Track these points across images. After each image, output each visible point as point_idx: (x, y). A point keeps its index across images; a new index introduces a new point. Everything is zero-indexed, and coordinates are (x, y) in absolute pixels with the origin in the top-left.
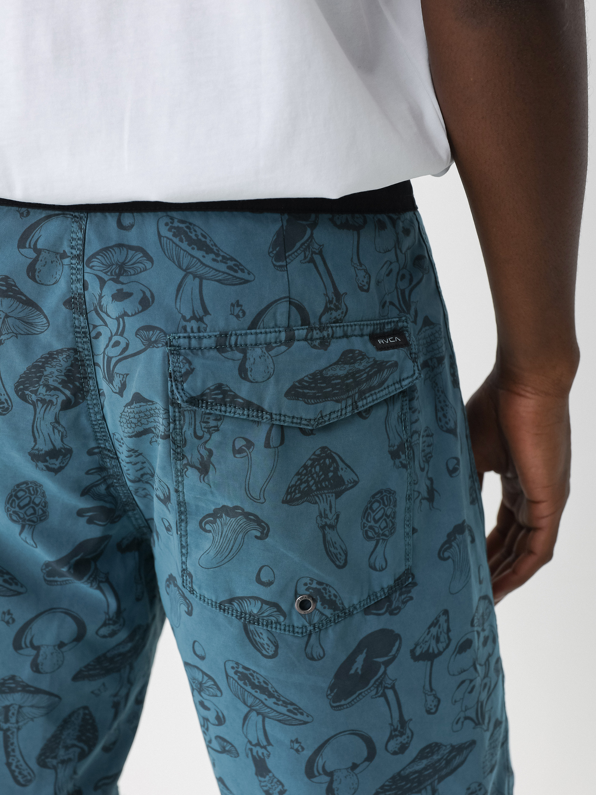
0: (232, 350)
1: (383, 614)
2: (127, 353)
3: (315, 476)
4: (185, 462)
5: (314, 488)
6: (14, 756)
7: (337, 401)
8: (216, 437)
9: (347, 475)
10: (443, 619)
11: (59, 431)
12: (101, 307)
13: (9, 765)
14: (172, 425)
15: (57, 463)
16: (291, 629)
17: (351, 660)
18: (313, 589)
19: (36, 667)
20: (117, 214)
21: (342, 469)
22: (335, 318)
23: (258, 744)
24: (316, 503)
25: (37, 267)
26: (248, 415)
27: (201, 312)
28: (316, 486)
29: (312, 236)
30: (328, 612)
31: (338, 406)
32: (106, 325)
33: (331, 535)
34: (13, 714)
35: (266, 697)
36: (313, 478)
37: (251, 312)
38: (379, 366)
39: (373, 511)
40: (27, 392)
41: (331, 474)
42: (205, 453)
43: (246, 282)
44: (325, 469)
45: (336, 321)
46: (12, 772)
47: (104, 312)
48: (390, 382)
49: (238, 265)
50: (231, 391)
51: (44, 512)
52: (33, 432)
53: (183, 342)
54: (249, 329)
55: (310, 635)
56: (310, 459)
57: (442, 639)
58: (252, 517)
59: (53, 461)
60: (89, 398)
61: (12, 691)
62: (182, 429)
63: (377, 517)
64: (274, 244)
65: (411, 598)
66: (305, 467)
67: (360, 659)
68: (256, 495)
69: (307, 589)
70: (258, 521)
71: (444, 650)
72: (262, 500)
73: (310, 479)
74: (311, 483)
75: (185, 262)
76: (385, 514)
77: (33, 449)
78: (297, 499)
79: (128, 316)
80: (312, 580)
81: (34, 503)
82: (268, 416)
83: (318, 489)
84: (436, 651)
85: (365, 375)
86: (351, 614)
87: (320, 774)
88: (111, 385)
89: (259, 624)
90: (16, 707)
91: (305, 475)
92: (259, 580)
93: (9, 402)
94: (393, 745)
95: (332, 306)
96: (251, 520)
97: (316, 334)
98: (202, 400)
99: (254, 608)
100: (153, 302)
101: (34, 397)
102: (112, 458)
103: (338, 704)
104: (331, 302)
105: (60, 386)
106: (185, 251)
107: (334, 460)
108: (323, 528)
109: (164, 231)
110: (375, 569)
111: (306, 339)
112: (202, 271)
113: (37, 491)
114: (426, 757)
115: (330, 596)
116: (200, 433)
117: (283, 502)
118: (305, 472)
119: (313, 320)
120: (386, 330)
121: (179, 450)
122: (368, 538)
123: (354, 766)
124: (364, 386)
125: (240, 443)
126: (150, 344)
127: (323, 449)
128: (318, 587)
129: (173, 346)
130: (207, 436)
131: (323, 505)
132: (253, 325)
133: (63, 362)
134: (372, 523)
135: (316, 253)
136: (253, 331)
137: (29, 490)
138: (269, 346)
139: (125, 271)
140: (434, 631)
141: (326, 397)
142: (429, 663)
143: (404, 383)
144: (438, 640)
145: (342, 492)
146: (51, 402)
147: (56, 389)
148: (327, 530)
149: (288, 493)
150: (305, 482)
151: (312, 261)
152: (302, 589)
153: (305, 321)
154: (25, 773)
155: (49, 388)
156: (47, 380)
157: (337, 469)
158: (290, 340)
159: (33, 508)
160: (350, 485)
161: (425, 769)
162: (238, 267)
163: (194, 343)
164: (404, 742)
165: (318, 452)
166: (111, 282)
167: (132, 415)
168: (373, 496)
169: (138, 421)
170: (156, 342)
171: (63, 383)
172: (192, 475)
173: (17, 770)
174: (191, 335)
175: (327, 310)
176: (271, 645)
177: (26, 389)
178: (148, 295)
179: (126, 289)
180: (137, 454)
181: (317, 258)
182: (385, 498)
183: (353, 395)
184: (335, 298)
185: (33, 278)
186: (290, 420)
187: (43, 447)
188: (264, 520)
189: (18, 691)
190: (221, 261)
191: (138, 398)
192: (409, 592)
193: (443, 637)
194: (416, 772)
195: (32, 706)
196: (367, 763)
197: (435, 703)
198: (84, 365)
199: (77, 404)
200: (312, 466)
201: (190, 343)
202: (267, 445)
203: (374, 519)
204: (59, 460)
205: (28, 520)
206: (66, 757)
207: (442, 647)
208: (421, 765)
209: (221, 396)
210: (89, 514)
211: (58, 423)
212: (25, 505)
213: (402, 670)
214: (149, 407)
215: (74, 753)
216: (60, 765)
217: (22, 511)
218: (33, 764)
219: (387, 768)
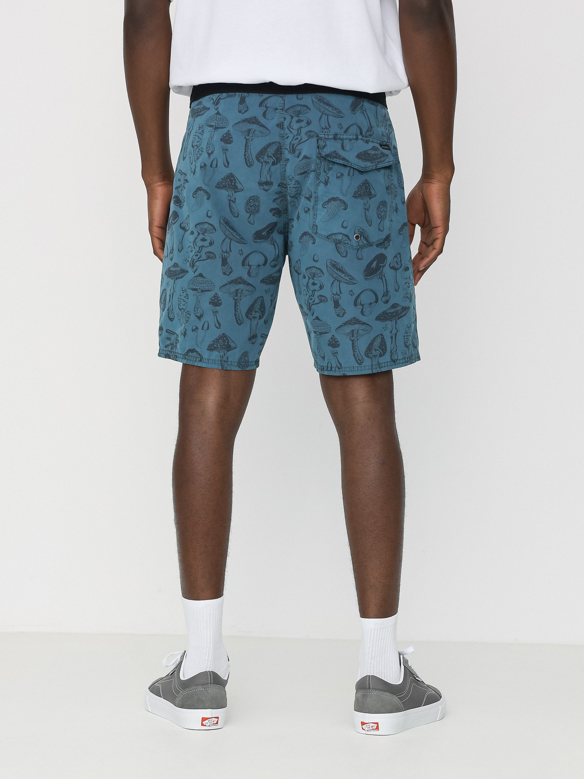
0: (339, 140)
1: (382, 248)
2: (301, 141)
3: (363, 190)
4: (319, 181)
6: (238, 311)
7: (372, 163)
8: (331, 172)
9: (373, 192)
10: (398, 256)
11: (270, 174)
12: (290, 126)
13: (235, 315)
14: (317, 166)
16: (352, 247)
17: (371, 263)
18: (360, 231)
19: (249, 273)
20: (296, 95)
21: (372, 189)
22: (370, 134)
23: (336, 294)
24: (363, 199)
25: (267, 113)
26: (344, 163)
27: (328, 126)
28: (363, 193)
29: (363, 105)
30: (365, 242)
31: (372, 165)
32: (292, 133)
33: (367, 213)
34: (239, 293)
35: (341, 273)
37: (345, 127)
38: (384, 155)
39: (380, 208)
40: (260, 158)
41: (368, 190)
42: (327, 178)
43: (343, 117)
44: (366, 188)
45: (370, 136)
46: (236, 318)
47: (291, 128)
48: (386, 161)
49: (340, 111)
50: (339, 154)
51: (258, 209)
52: (260, 174)
53: (323, 136)
54: (344, 133)
55: (358, 250)
56: (361, 183)
57: (399, 264)
58: (342, 201)
59: (266, 186)
60: (281, 162)
61: (240, 283)
62: (320, 168)
63: (382, 211)
64: (351, 106)
65: (390, 245)
66: (360, 186)
67: (375, 263)
68: (344, 193)
69: (358, 232)
70: (344, 202)
71: (400, 268)
72: (346, 195)
74: (362, 192)
75: (322, 110)
76: (384, 210)
77: (259, 181)
78: (357, 197)
79: (302, 128)
80: (360, 228)
81: (255, 205)
82: (351, 164)
83: (364, 195)
84: (397, 267)
85: (379, 156)
86: (372, 245)
87: (359, 305)
88: (294, 154)
89: (341, 244)
90: (241, 290)
91: (360, 188)
92: (342, 226)
93: (253, 162)
94: (384, 299)
95: (370, 130)
96: (342, 202)
97: (365, 138)
98: (329, 156)
99: (340, 237)
100: (311, 123)
101: (262, 160)
102: (285, 188)
103: (367, 278)
104: (369, 128)
105: (272, 156)
106: (322, 106)
107: (369, 185)
108: (365, 209)
109: (314, 99)
110: (380, 230)
111: (361, 139)
112: (328, 113)
113: (257, 200)
114: (394, 308)
115: (366, 236)
116: (325, 170)
117: (353, 197)
119: (364, 133)
120: (384, 144)
121: (318, 176)
122: (378, 218)
123: (371, 304)
124: (379, 160)
125: (339, 175)
126: (310, 137)
127: (366, 180)
128: (362, 231)
129: (319, 137)
130: (328, 171)
131: (365, 201)
132: (345, 132)
133: (275, 147)
136: (345, 134)
137: (254, 199)
138: (350, 140)
139: (301, 113)
140: (396, 259)
141: (368, 160)
142: (395, 271)
143: (390, 163)
144: (397, 264)
145: (371, 198)
146: (268, 162)
147: (271, 157)
148: (366, 211)
149: (354, 194)
150: (360, 191)
151: (363, 113)
152: (357, 231)
153: (361, 133)
154: (241, 319)
155: (268, 157)
156: (268, 153)
157: (370, 189)
158: (357, 139)
159: (255, 207)
160: (374, 196)
161: (394, 312)
162: (340, 112)
163: (326, 136)
164: (388, 299)
165: (364, 181)
166: (296, 117)
167: (301, 165)
168: (380, 203)
169: (303, 168)
170: (313, 136)
171: (274, 155)
172: (322, 185)
173: (238, 318)
174: (325, 134)
175: (368, 131)
176: (345, 252)
177: (260, 157)
178: (309, 121)
179: (301, 119)
180: (298, 183)
181: (365, 112)
182: (384, 204)
183: (376, 162)
185: (265, 117)
186: (357, 166)
187: (263, 180)
188: (346, 202)
189: (242, 283)
190: (334, 110)
191: (305, 157)
192: (390, 243)
193: (399, 263)
194: (391, 313)
195: (246, 290)
196: (375, 303)
197: (398, 288)
198: (281, 149)
199: (277, 164)
200: (362, 186)
201: (325, 136)
202: (349, 175)
203: (381, 211)
204: (268, 187)
205: (253, 212)
206: (255, 316)
207: (399, 266)
208: (392, 311)
209: (335, 155)
210: (274, 211)
211: (270, 171)
212: (252, 206)
213: (387, 270)
214: (308, 161)
215: (258, 315)
216: (253, 319)
217: (251, 208)
218: (244, 315)
219: (382, 307)
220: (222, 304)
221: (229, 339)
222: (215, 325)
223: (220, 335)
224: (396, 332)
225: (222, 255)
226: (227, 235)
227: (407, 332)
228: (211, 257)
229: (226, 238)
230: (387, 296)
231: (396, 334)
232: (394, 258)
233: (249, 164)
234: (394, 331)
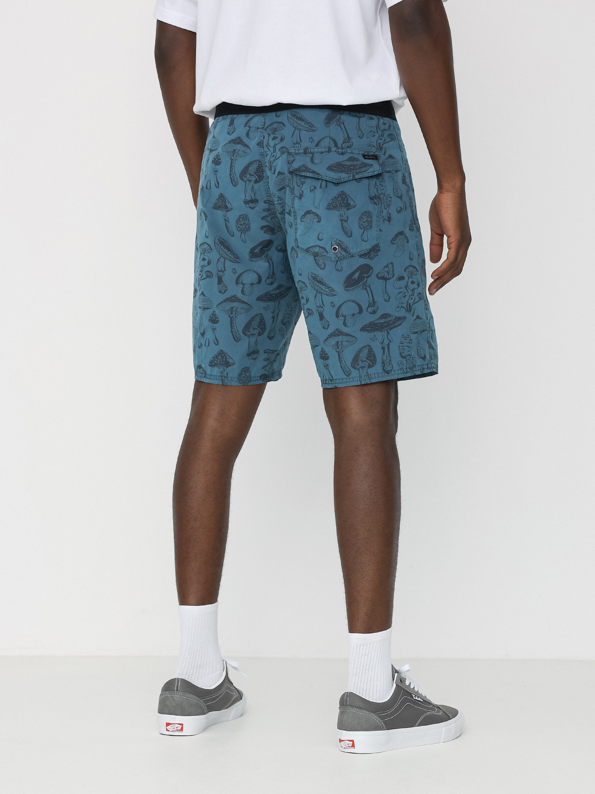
0: (309, 153)
1: (367, 258)
2: (276, 158)
3: (339, 201)
4: (294, 195)
5: (338, 205)
6: (234, 328)
7: (347, 174)
8: (304, 186)
9: (352, 203)
10: (390, 266)
11: (253, 192)
12: (268, 144)
13: (232, 332)
14: (289, 181)
15: (252, 205)
16: (330, 258)
17: (353, 273)
18: (337, 243)
19: (243, 292)
20: (275, 113)
21: (350, 200)
22: (348, 146)
23: (320, 306)
24: (339, 211)
25: (250, 132)
26: (314, 176)
27: (299, 141)
29: (340, 117)
30: (344, 253)
31: (347, 176)
32: (269, 150)
33: (345, 224)
34: (234, 311)
35: (323, 286)
36: (338, 202)
37: (317, 141)
38: (365, 165)
39: (363, 219)
41: (345, 201)
42: (301, 192)
43: (315, 131)
44: (343, 199)
45: (348, 147)
46: (233, 335)
47: (269, 146)
48: (368, 171)
50: (308, 167)
51: (249, 227)
52: (245, 193)
53: (293, 151)
54: (315, 146)
55: (337, 261)
56: (337, 195)
57: (390, 273)
58: (315, 214)
59: (252, 204)
60: (264, 179)
61: (234, 301)
62: (293, 183)
64: (326, 119)
65: (378, 255)
66: (335, 197)
67: (357, 274)
68: (317, 205)
69: (336, 243)
70: (317, 215)
71: (392, 278)
72: (319, 208)
73: (337, 202)
74: (337, 204)
75: (296, 125)
76: (367, 220)
77: (245, 199)
78: (332, 208)
79: (277, 145)
80: (337, 239)
81: (245, 223)
82: (321, 177)
83: (340, 206)
84: (388, 277)
85: (359, 167)
86: (353, 256)
87: (341, 316)
88: (271, 172)
89: (319, 256)
90: (235, 308)
91: (335, 200)
92: (318, 239)
93: (237, 181)
94: (370, 310)
95: (346, 141)
96: (315, 215)
97: (340, 151)
98: (298, 170)
99: (317, 250)
100: (284, 139)
101: (245, 179)
102: (272, 205)
103: (347, 289)
104: (346, 140)
105: (254, 174)
106: (296, 121)
107: (346, 196)
108: (341, 220)
109: (290, 116)
110: (363, 241)
111: (336, 151)
112: (301, 128)
113: (246, 218)
114: (385, 318)
115: (344, 247)
116: (299, 185)
117: (326, 209)
118: (335, 199)
119: (339, 145)
120: (369, 154)
121: (292, 191)
122: (361, 228)
123: (354, 315)
124: (358, 171)
125: (312, 188)
126: (283, 153)
127: (342, 191)
128: (340, 242)
129: (289, 152)
130: (301, 185)
131: (341, 212)
132: (317, 145)
133: (255, 166)
134: (362, 223)
135: (341, 123)
136: (317, 147)
137: (244, 218)
138: (322, 153)
139: (277, 130)
140: (386, 269)
141: (342, 172)
142: (385, 281)
143: (375, 172)
144: (388, 273)
145: (349, 209)
146: (251, 180)
147: (253, 175)
148: (343, 222)
149: (328, 206)
150: (335, 203)
151: (340, 125)
152: (334, 243)
153: (336, 145)
154: (238, 337)
155: (250, 175)
156: (249, 172)
157: (347, 200)
158: (329, 151)
159: (245, 225)
160: (353, 207)
161: (384, 323)
162: (312, 126)
163: (297, 151)
164: (375, 310)
165: (340, 192)
166: (272, 134)
167: (278, 181)
168: (363, 213)
169: (280, 183)
170: (284, 152)
171: (255, 173)
172: (297, 200)
173: (235, 335)
174: (296, 149)
175: (344, 142)
176: (323, 264)
177: (243, 176)
178: (283, 137)
179: (276, 136)
180: (280, 199)
181: (342, 125)
182: (368, 214)
183: (353, 173)
184: (347, 138)
185: (248, 137)
186: (329, 178)
187: (248, 198)
188: (320, 215)
189: (236, 301)
190: (307, 124)
191: (280, 173)
192: (378, 253)
193: (391, 273)
194: (380, 323)
195: (241, 308)
196: (359, 314)
197: (388, 297)
198: (262, 167)
199: (260, 182)
200: (338, 197)
201: (295, 151)
202: (321, 187)
203: (363, 221)
204: (254, 204)
205: (243, 230)
206: (253, 333)
207: (390, 276)
208: (382, 321)
209: (304, 169)
210: (265, 229)
211: (253, 189)
212: (242, 224)
213: (373, 281)
214: (283, 176)
215: (256, 332)
216: (251, 336)
217: (241, 226)
218: (241, 332)
219: (367, 318)
220: (219, 322)
221: (227, 355)
222: (214, 342)
223: (218, 352)
224: (389, 343)
225: (218, 273)
226: (221, 255)
227: (403, 342)
228: (210, 276)
229: (220, 257)
230: (374, 306)
231: (388, 345)
232: (384, 268)
233: (234, 183)
234: (386, 342)
